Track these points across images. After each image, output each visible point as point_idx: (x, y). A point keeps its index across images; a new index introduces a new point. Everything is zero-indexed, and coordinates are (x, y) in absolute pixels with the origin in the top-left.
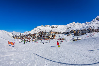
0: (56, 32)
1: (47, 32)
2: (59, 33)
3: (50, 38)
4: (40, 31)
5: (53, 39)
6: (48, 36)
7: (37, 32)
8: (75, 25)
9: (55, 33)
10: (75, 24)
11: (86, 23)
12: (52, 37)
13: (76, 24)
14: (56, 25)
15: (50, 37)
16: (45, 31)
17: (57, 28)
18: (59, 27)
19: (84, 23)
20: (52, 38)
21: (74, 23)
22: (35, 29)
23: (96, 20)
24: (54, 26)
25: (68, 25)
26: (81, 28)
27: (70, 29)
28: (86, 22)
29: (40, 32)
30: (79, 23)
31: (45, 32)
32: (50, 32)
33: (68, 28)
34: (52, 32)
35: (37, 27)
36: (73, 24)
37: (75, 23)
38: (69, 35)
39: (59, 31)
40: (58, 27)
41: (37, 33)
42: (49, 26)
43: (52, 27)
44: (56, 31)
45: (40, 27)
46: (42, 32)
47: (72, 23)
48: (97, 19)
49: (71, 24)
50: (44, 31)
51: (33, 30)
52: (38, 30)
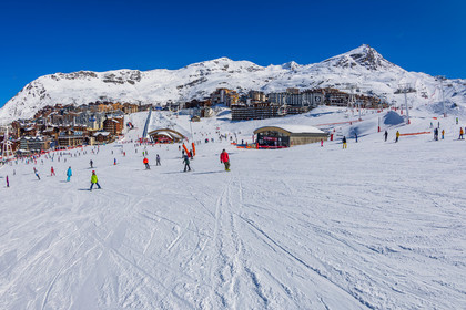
0: (127, 105)
1: (79, 103)
2: (141, 108)
3: (92, 139)
4: (47, 102)
5: (109, 140)
6: (83, 129)
7: (28, 113)
8: (229, 69)
9: (123, 109)
10: (227, 66)
12: (105, 130)
13: (233, 65)
14: (126, 70)
15: (91, 134)
16: (69, 102)
17: (133, 83)
18: (143, 80)
19: (278, 67)
20: (104, 134)
21: (223, 61)
22: (24, 93)
23: (351, 60)
24: (117, 73)
25: (192, 71)
26: (263, 84)
27: (199, 87)
29: (43, 112)
30: (251, 64)
31: (71, 107)
32: (97, 103)
33: (191, 84)
34: (106, 103)
35: (33, 83)
36: (217, 66)
37: (229, 62)
38: (203, 115)
39: (141, 98)
40: (138, 79)
41: (32, 116)
42: (92, 75)
43: (108, 80)
44: (124, 100)
45: (45, 81)
46: (57, 106)
47: (212, 62)
48: (359, 56)
49: (208, 64)
50: (66, 102)
51: (10, 102)
52: (38, 97)
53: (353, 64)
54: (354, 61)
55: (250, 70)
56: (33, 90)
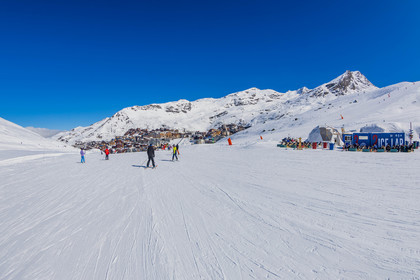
4: (130, 126)
8: (255, 98)
10: (254, 95)
11: (301, 92)
13: (259, 93)
16: (145, 128)
17: (186, 112)
18: (192, 109)
19: (294, 92)
21: (253, 90)
22: (115, 119)
24: (174, 105)
25: (229, 100)
28: (301, 87)
29: (131, 132)
31: (146, 131)
33: (218, 116)
34: (165, 130)
35: (120, 112)
36: (247, 96)
37: (257, 91)
40: (190, 108)
41: (123, 134)
42: (158, 107)
43: (169, 110)
45: (127, 111)
46: (137, 129)
47: (244, 92)
49: (240, 94)
50: (142, 127)
51: (107, 124)
52: (125, 122)
53: (326, 93)
54: (327, 90)
55: (272, 96)
56: (121, 117)
